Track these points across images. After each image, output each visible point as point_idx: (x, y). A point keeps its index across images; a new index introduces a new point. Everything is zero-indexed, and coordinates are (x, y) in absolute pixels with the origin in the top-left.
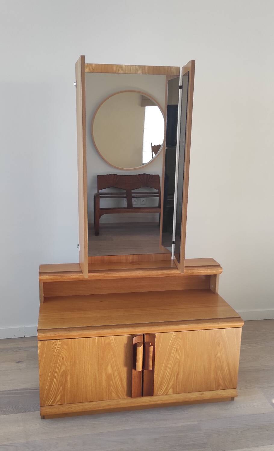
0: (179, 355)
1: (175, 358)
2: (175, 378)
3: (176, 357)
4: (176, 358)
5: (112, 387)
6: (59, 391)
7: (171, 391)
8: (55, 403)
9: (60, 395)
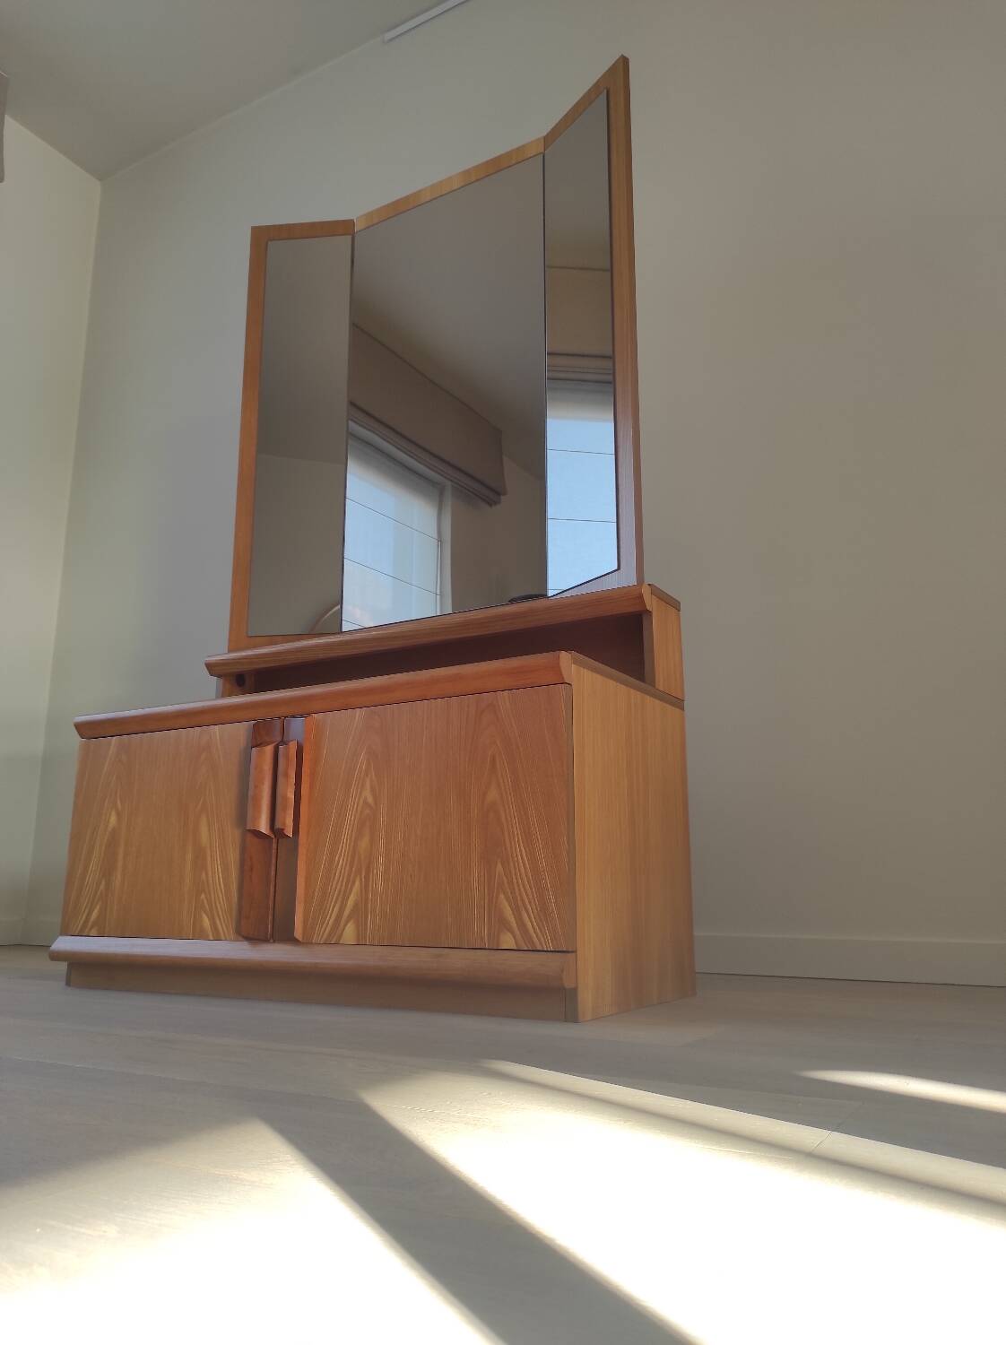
0: (373, 789)
1: (361, 801)
2: (361, 880)
3: (366, 798)
4: (365, 802)
5: (203, 896)
6: (99, 893)
7: (349, 933)
8: (87, 930)
9: (98, 907)
